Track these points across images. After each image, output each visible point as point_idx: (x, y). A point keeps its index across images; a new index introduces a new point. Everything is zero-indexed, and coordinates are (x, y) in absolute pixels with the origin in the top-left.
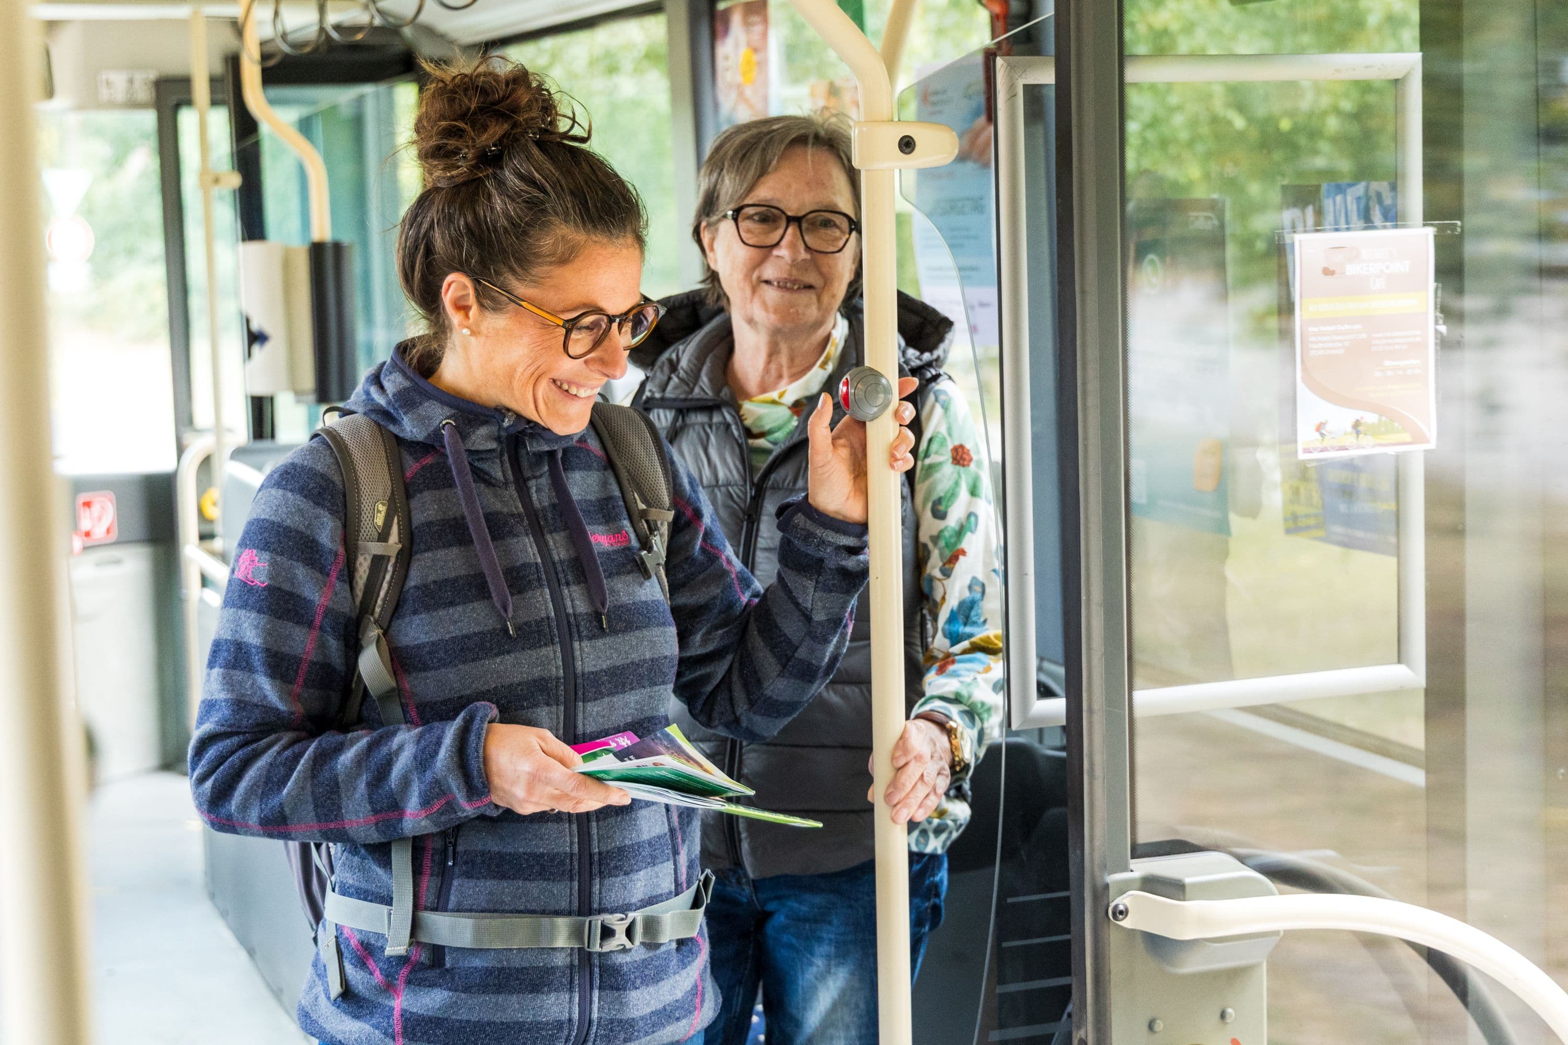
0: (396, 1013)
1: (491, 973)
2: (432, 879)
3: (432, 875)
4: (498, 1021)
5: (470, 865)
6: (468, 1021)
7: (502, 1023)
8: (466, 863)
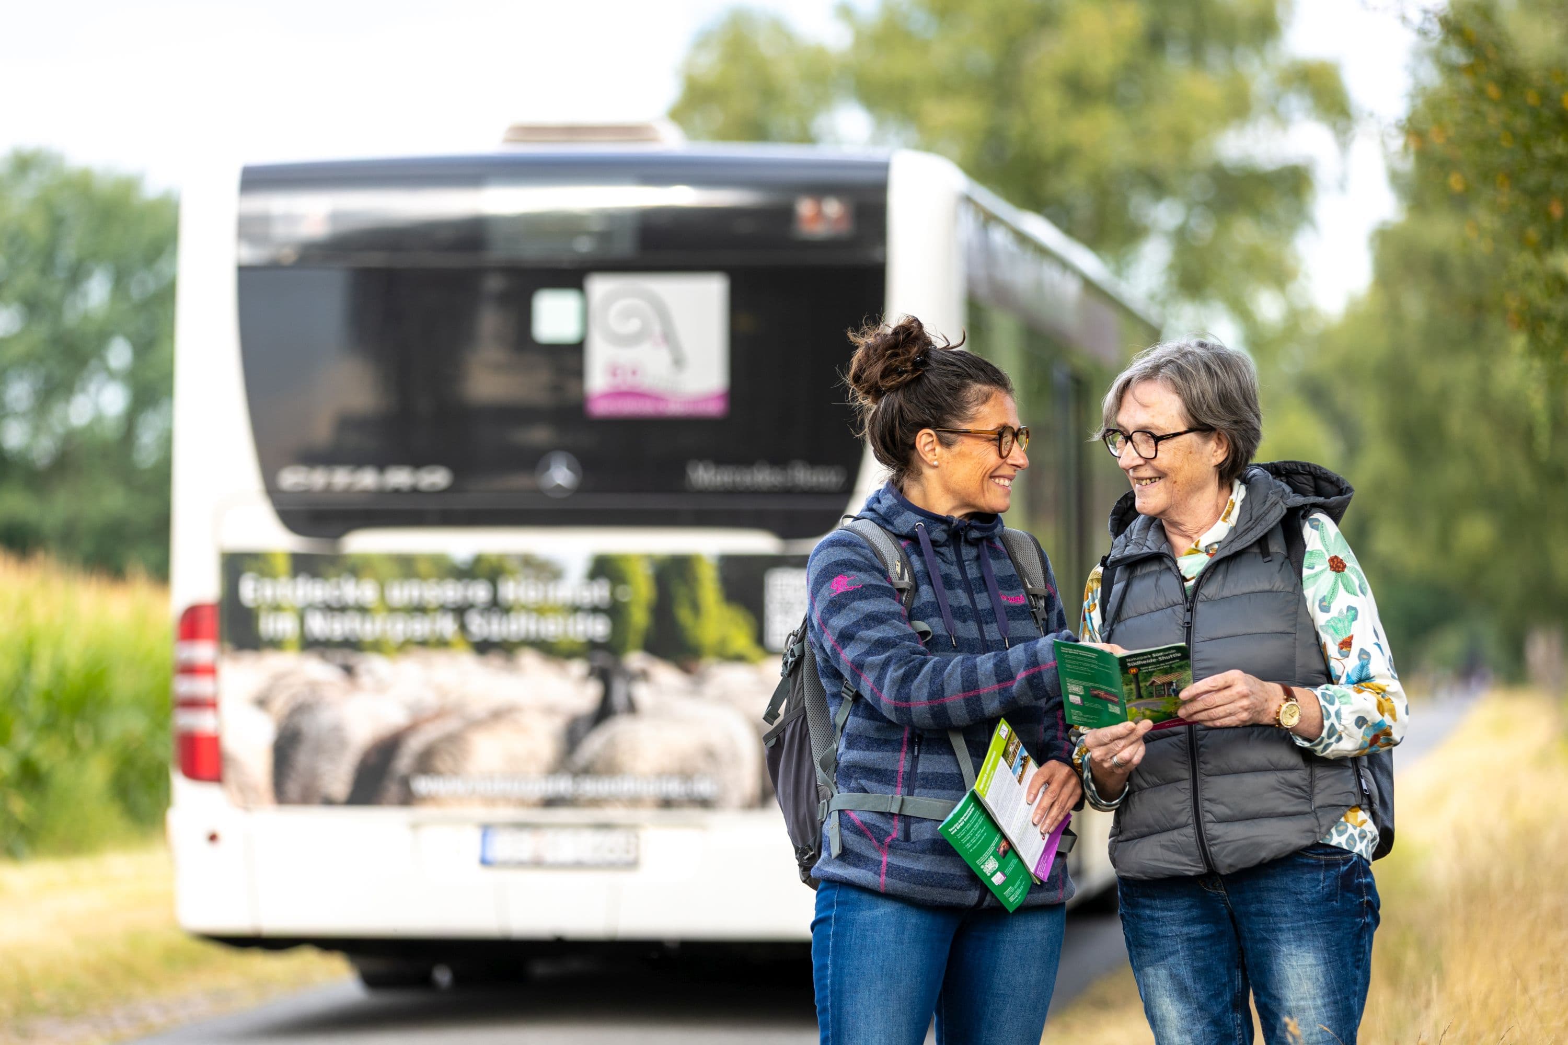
0: (884, 864)
1: (937, 843)
2: (903, 789)
3: (902, 787)
4: (941, 872)
5: (925, 781)
6: (923, 871)
7: (943, 874)
8: (923, 779)
